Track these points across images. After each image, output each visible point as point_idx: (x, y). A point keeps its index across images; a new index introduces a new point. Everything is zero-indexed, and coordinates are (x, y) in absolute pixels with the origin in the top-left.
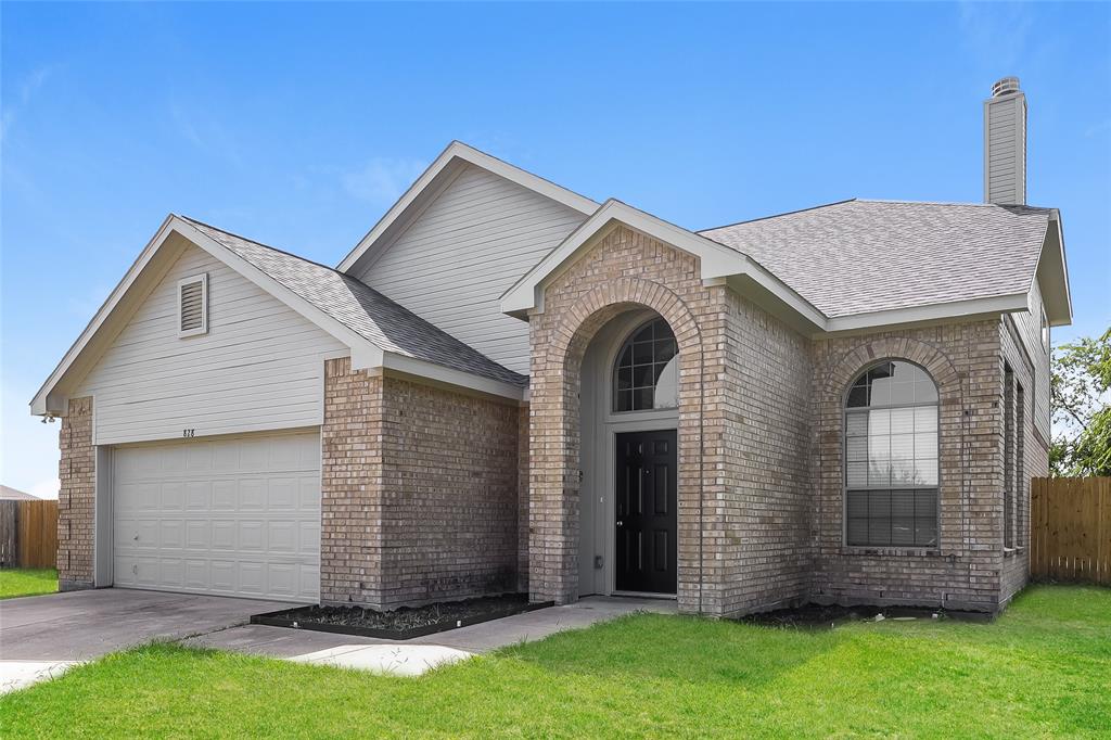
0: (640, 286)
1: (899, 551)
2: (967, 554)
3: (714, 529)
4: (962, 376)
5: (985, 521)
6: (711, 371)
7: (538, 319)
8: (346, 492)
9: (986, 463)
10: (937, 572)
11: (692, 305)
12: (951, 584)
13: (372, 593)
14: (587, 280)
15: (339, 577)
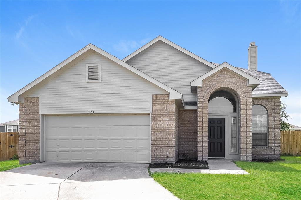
0: (230, 84)
1: (260, 147)
2: (274, 147)
3: (249, 141)
4: (273, 109)
5: (278, 140)
6: (249, 105)
7: (200, 89)
8: (161, 131)
9: (278, 128)
10: (268, 151)
11: (244, 90)
12: (271, 154)
13: (171, 159)
14: (215, 81)
15: (158, 155)
